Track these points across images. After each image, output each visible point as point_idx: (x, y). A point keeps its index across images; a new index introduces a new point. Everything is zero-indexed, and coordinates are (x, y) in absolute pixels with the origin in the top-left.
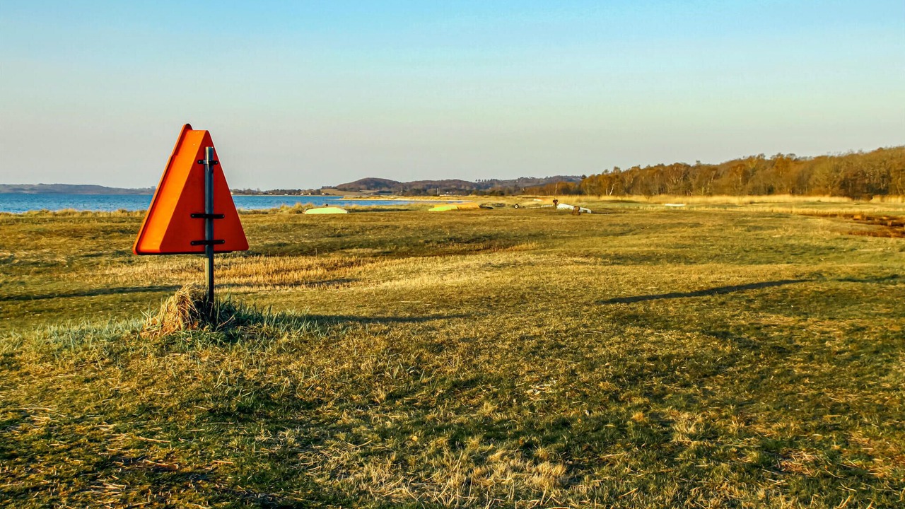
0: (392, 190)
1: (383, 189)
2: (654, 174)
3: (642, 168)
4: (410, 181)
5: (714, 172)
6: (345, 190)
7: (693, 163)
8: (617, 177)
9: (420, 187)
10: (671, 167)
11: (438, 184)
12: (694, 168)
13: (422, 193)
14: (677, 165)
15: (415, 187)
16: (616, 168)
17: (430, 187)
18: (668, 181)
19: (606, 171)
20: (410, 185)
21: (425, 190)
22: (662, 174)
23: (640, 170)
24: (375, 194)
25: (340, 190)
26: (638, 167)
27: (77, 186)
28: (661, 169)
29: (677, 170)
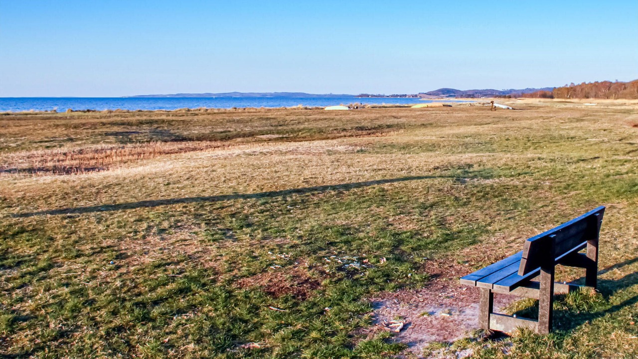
0: (456, 95)
1: (451, 94)
2: (592, 87)
3: (587, 83)
4: (466, 90)
5: (623, 86)
6: (430, 95)
7: (614, 81)
8: (572, 88)
9: (471, 93)
10: (602, 83)
11: (481, 91)
12: (614, 84)
13: (471, 96)
14: (605, 82)
15: (468, 93)
16: (572, 83)
17: (476, 93)
18: (600, 91)
19: (567, 85)
20: (466, 92)
21: (473, 95)
22: (597, 86)
23: (586, 84)
24: (447, 97)
25: (428, 94)
26: (585, 83)
27: (293, 93)
28: (597, 84)
29: (605, 85)
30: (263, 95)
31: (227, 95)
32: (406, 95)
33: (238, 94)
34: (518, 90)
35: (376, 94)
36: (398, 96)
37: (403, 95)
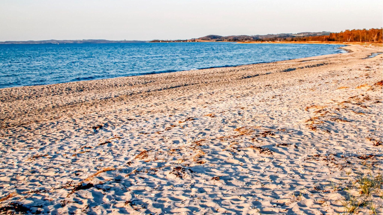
1: (218, 39)
15: (230, 38)
17: (235, 38)
24: (216, 41)
30: (74, 42)
31: (47, 42)
32: (187, 41)
33: (55, 41)
34: (263, 36)
35: (165, 40)
36: (181, 41)
37: (185, 41)
